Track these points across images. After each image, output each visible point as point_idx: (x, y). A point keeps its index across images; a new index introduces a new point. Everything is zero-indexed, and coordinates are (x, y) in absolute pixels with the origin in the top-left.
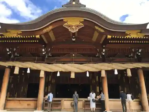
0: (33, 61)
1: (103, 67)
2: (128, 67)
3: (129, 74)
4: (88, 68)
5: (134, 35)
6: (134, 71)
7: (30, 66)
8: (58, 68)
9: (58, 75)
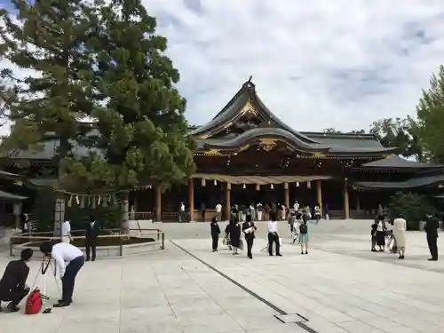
0: (221, 173)
1: (286, 180)
2: (309, 179)
3: (309, 185)
4: (273, 180)
5: (318, 155)
6: (313, 183)
7: (217, 178)
8: (245, 180)
9: (245, 187)
